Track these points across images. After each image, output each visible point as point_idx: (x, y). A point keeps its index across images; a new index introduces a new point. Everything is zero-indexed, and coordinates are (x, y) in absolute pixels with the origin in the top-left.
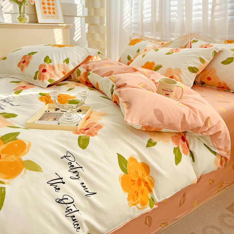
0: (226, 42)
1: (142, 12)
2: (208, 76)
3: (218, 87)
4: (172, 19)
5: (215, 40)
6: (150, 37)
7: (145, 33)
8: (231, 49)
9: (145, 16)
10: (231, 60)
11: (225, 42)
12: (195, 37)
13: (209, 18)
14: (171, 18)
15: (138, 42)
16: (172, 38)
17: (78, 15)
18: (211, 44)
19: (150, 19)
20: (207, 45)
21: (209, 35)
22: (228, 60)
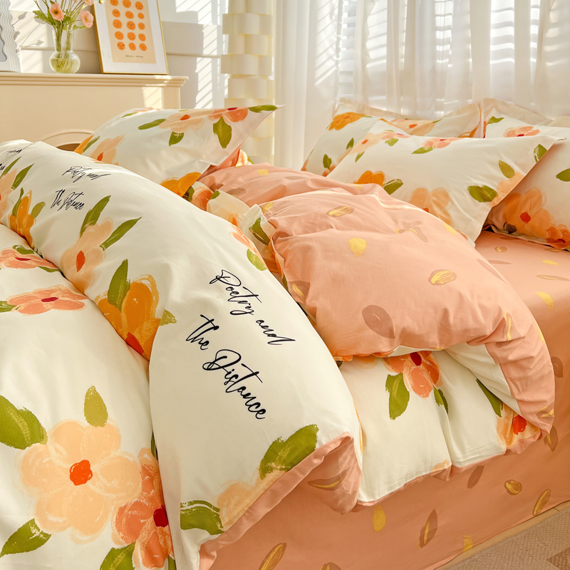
1: (364, 46)
2: (523, 212)
3: (549, 240)
4: (440, 62)
5: (549, 118)
7: (371, 99)
9: (372, 55)
12: (497, 109)
13: (533, 60)
15: (351, 122)
17: (206, 52)
18: (535, 128)
19: (385, 61)
20: (525, 129)
21: (533, 104)
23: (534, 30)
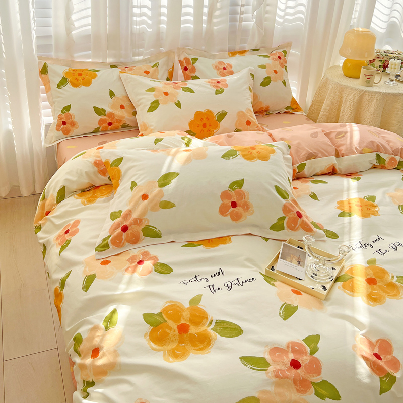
4: (138, 27)
6: (90, 60)
7: (75, 55)
8: (258, 66)
9: (76, 24)
10: (268, 80)
11: (229, 54)
14: (135, 26)
15: (93, 78)
16: (136, 58)
22: (266, 81)
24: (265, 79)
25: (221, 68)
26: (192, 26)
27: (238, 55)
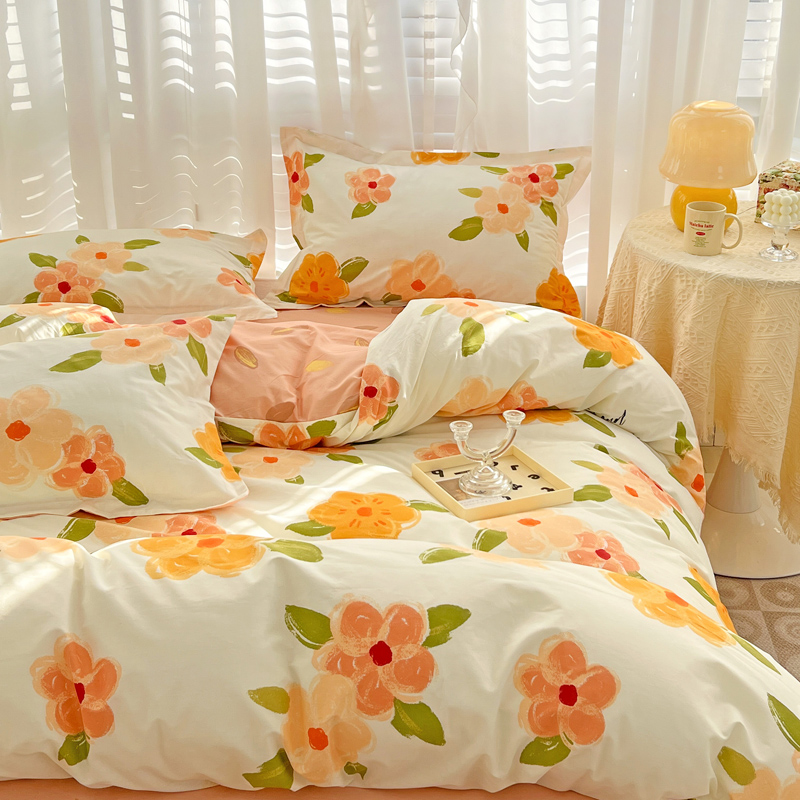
0: (418, 158)
2: (415, 280)
5: (376, 149)
8: (460, 190)
10: (475, 225)
11: (413, 156)
12: (301, 140)
13: (344, 81)
21: (349, 134)
22: (467, 227)
23: (342, 44)
24: (466, 222)
25: (364, 183)
26: (313, 81)
27: (439, 162)
